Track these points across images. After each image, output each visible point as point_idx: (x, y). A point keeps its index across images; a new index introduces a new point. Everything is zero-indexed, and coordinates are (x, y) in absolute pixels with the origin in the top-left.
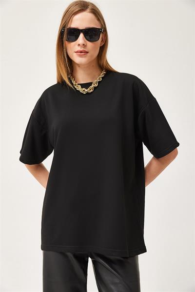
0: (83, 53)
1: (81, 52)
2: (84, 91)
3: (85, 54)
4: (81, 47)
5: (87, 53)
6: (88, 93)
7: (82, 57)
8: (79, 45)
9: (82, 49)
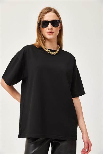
0: (51, 33)
1: (50, 33)
4: (50, 30)
5: (53, 33)
7: (50, 35)
8: (49, 29)
9: (51, 31)
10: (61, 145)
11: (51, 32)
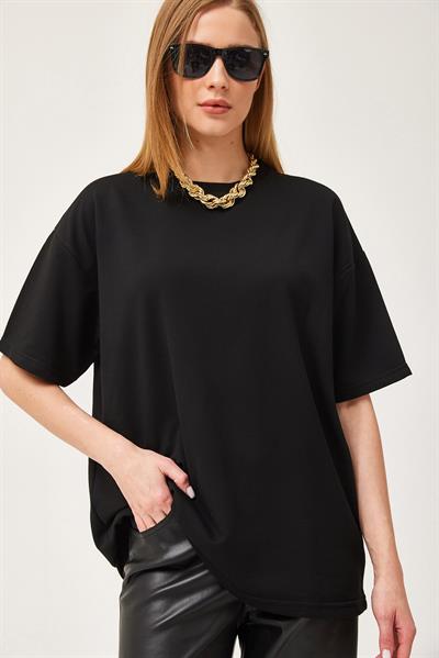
0: (219, 108)
1: (216, 105)
2: (211, 201)
3: (223, 112)
4: (217, 92)
5: (229, 108)
6: (219, 209)
7: (216, 118)
8: (212, 87)
9: (219, 98)
10: (285, 636)
11: (221, 101)
